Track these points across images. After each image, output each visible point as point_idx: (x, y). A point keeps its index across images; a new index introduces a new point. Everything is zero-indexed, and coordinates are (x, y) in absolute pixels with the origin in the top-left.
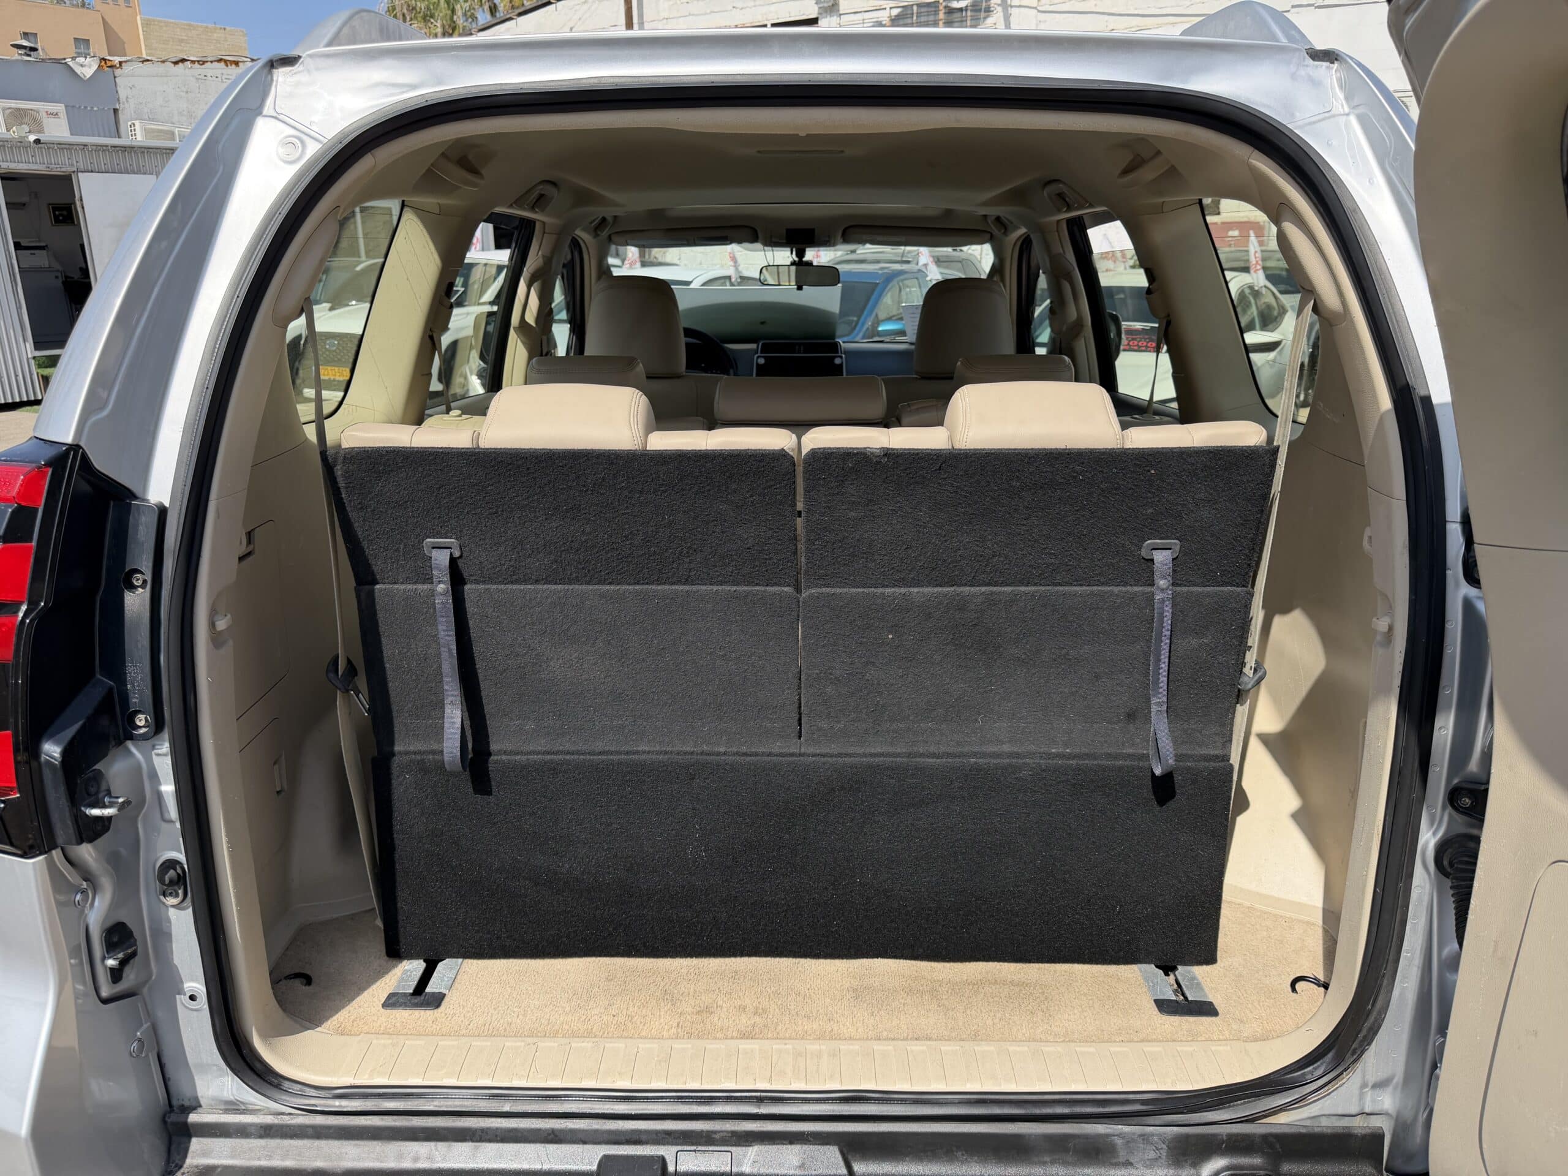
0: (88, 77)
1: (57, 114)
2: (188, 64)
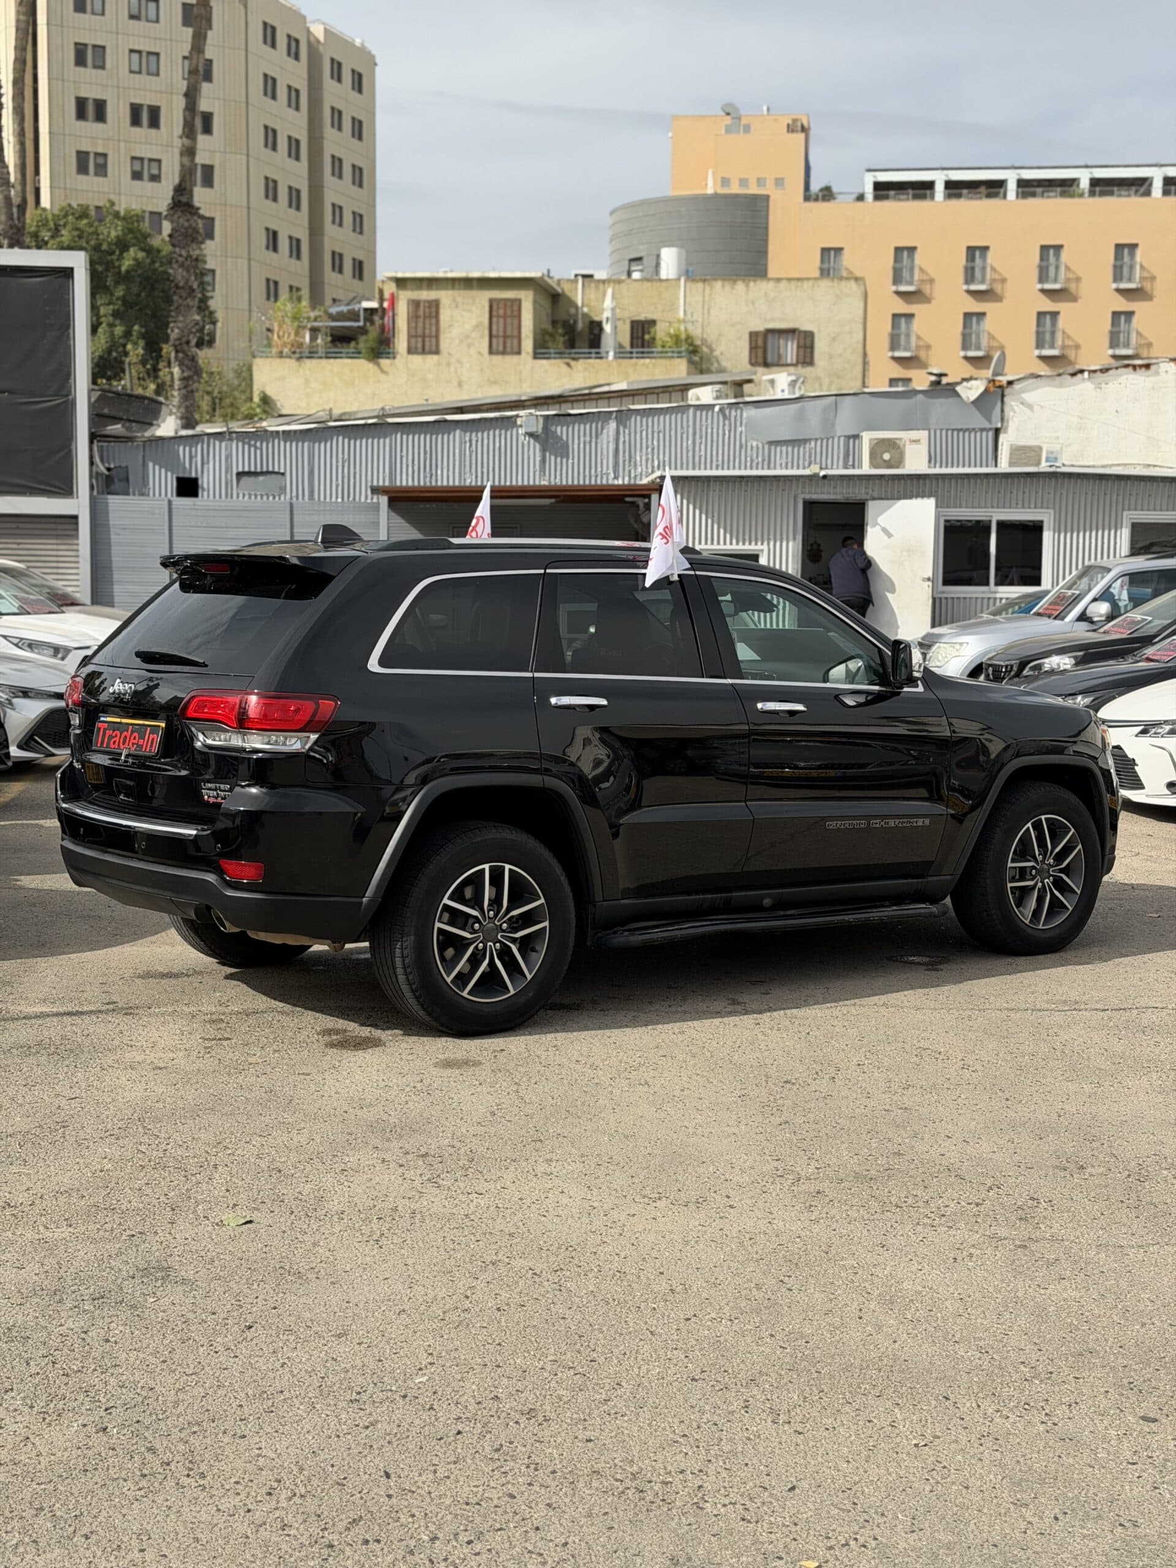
0: (973, 400)
1: (918, 441)
2: (1086, 374)
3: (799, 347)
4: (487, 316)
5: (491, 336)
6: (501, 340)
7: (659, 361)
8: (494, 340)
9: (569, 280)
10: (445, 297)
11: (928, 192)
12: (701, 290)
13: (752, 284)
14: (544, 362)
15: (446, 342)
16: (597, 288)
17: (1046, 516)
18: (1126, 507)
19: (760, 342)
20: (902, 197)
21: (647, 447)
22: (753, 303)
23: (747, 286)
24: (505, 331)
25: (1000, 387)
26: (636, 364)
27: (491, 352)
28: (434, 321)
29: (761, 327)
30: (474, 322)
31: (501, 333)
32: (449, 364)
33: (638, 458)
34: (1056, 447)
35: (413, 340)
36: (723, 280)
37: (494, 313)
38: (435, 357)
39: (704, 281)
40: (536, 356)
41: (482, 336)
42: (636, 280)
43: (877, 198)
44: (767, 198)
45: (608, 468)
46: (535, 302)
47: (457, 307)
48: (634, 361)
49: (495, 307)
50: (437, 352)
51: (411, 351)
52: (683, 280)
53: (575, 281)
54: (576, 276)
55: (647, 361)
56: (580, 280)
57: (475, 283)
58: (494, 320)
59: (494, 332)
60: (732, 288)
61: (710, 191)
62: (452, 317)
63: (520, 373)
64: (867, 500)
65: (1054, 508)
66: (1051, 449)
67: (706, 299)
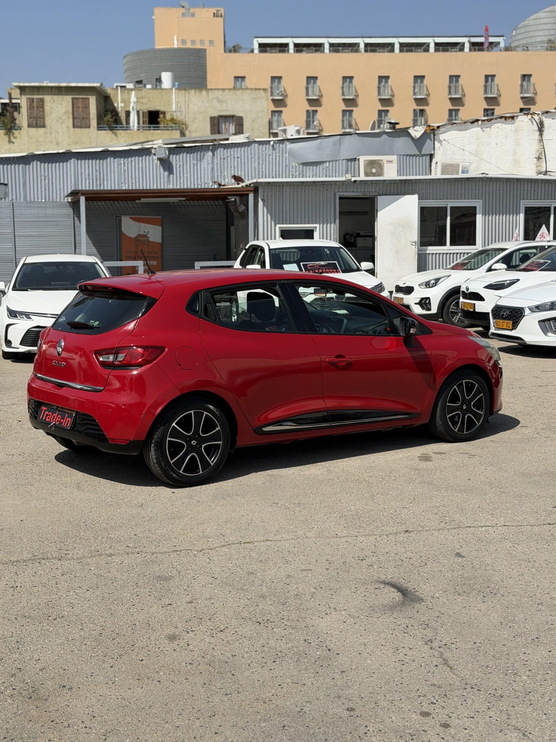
0: (418, 137)
1: (392, 161)
2: (480, 122)
3: (236, 125)
4: (71, 107)
5: (74, 118)
6: (79, 120)
8: (76, 121)
9: (113, 89)
10: (47, 96)
11: (286, 49)
12: (183, 95)
13: (210, 92)
14: (103, 132)
15: (48, 122)
16: (128, 93)
17: (478, 204)
18: (522, 198)
19: (216, 122)
20: (273, 51)
21: (231, 167)
22: (211, 102)
23: (208, 93)
24: (81, 115)
25: (433, 130)
26: (153, 133)
27: (74, 126)
28: (41, 109)
29: (216, 114)
30: (64, 110)
31: (79, 117)
32: (51, 133)
33: (226, 173)
34: (466, 164)
35: (31, 120)
36: (195, 88)
37: (75, 106)
38: (43, 129)
39: (185, 90)
40: (99, 128)
41: (69, 118)
42: (149, 89)
43: (261, 51)
44: (205, 50)
45: (208, 180)
46: (97, 100)
47: (54, 102)
49: (75, 101)
50: (44, 126)
51: (29, 126)
52: (174, 89)
53: (117, 89)
54: (117, 86)
55: (159, 131)
56: (119, 88)
57: (63, 89)
58: (75, 109)
59: (75, 116)
60: (200, 94)
61: (176, 46)
62: (51, 107)
63: (91, 138)
64: (376, 196)
65: (482, 199)
66: (465, 166)
67: (187, 99)
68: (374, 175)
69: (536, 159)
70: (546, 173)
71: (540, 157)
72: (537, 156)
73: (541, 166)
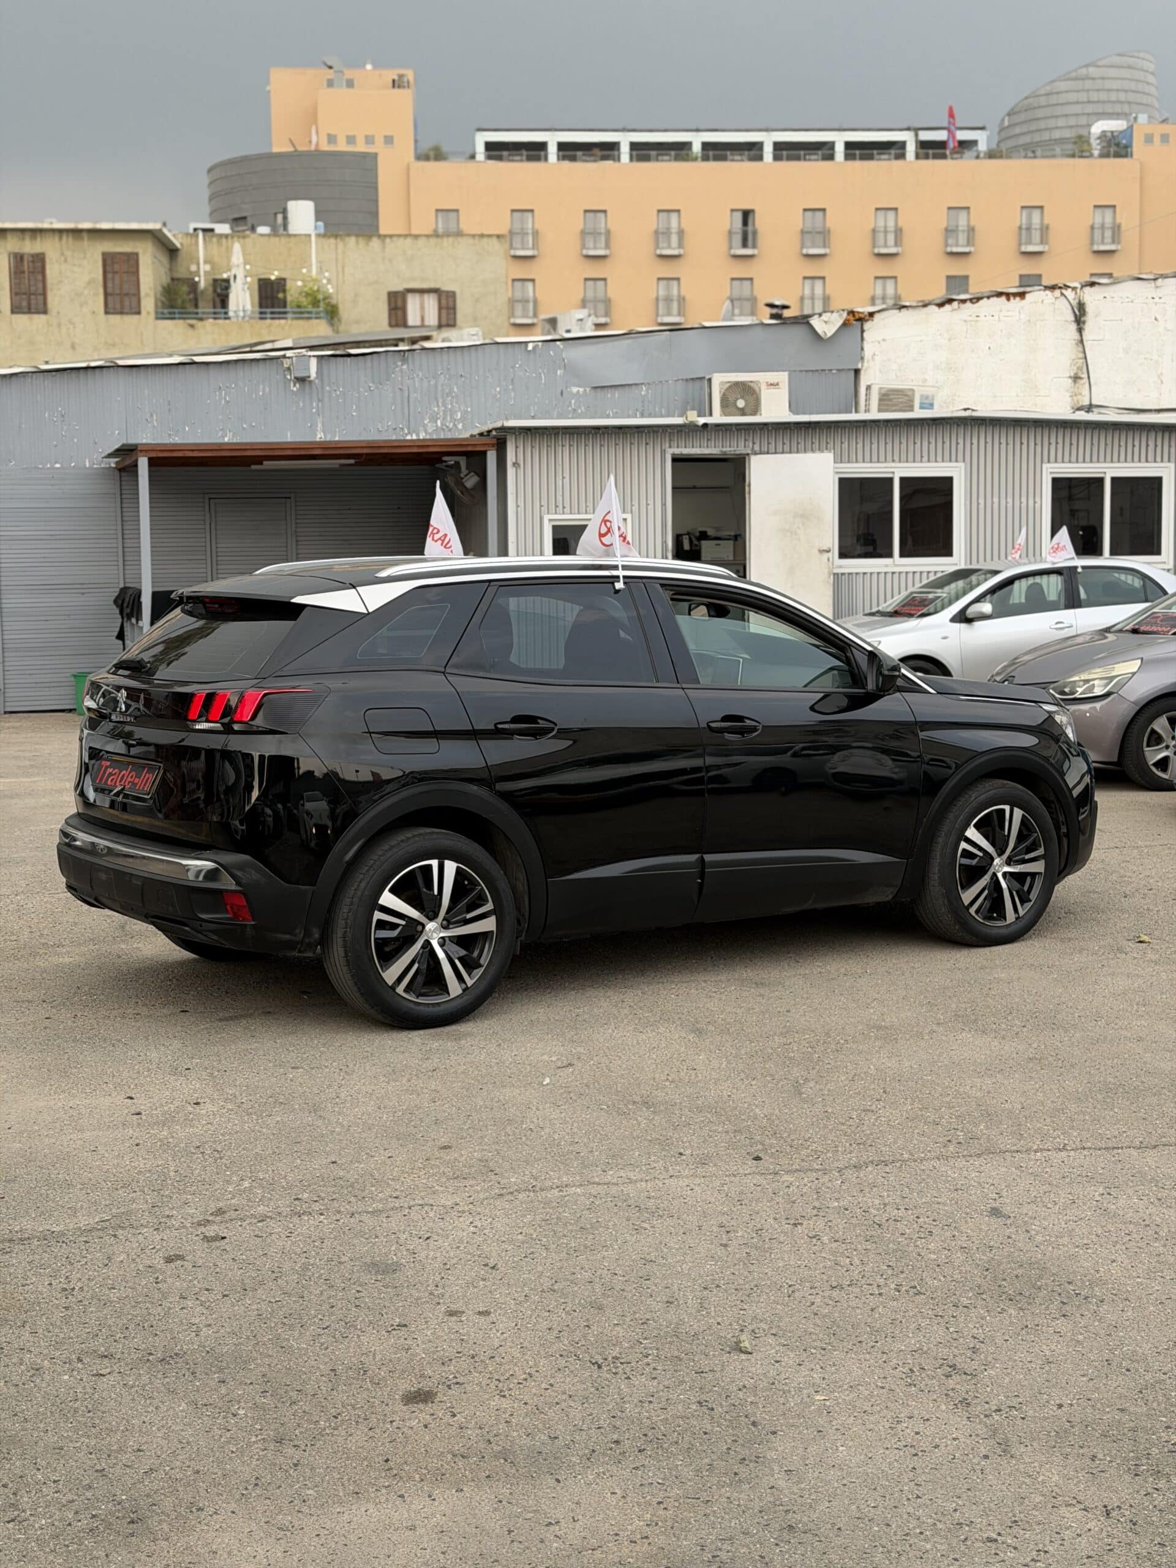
0: (829, 334)
1: (778, 384)
3: (440, 308)
4: (100, 272)
5: (106, 293)
6: (118, 298)
7: (296, 322)
8: (110, 298)
9: (187, 234)
10: (49, 248)
11: (542, 153)
12: (334, 247)
13: (388, 240)
14: (168, 323)
15: (55, 300)
16: (219, 244)
17: (956, 471)
18: (1045, 459)
19: (398, 301)
20: (515, 157)
22: (390, 261)
23: (383, 242)
24: (121, 289)
25: (861, 320)
26: (270, 325)
27: (107, 313)
28: (40, 277)
29: (399, 287)
30: (86, 278)
31: (117, 291)
32: (59, 325)
34: (928, 391)
35: (18, 297)
36: (357, 236)
37: (109, 269)
38: (43, 317)
39: (336, 236)
40: (160, 316)
41: (96, 295)
42: (262, 235)
43: (489, 157)
44: (375, 156)
46: (154, 257)
47: (66, 261)
48: (268, 321)
49: (109, 262)
50: (45, 312)
51: (14, 310)
52: (313, 235)
53: (197, 236)
54: (195, 230)
55: (283, 322)
56: (200, 234)
57: (85, 235)
58: (110, 276)
59: (110, 290)
60: (368, 244)
61: (314, 147)
62: (60, 273)
63: (142, 334)
64: (748, 454)
65: (964, 461)
66: (924, 393)
67: (340, 257)
68: (742, 412)
69: (1070, 381)
70: (1089, 408)
71: (1080, 375)
72: (1072, 374)
73: (1080, 394)
